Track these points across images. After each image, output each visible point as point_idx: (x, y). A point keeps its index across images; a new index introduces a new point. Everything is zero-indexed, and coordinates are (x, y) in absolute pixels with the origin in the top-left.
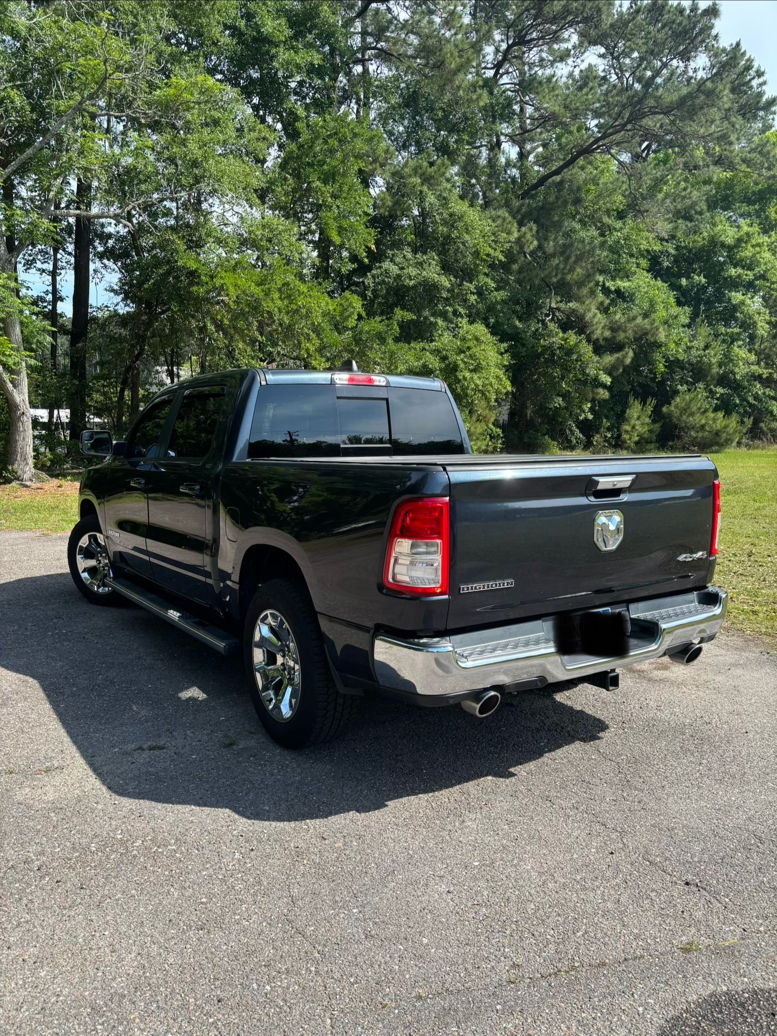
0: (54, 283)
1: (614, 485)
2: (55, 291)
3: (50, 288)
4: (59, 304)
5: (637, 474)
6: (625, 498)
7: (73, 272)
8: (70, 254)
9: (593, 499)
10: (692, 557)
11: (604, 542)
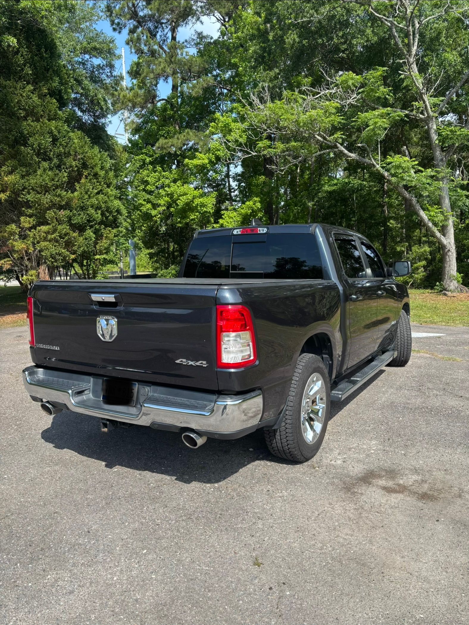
1: (103, 299)
6: (118, 308)
9: (98, 307)
10: (191, 363)
11: (103, 335)
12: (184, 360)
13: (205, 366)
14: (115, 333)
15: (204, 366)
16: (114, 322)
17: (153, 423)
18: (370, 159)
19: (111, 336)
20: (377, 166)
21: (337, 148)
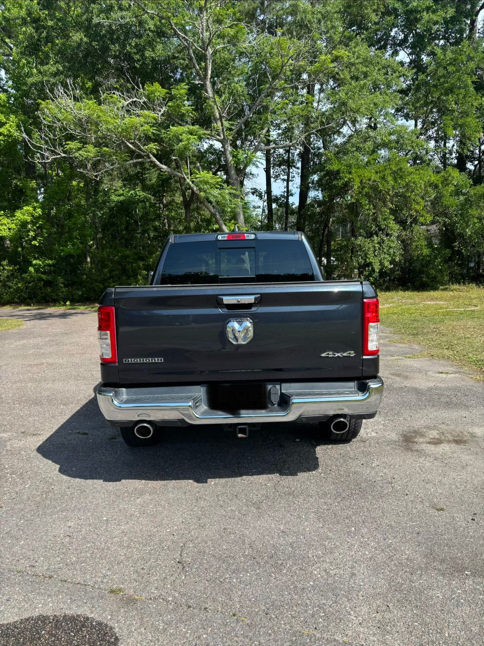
0: (287, 187)
1: (238, 301)
2: (288, 191)
3: (286, 190)
4: (290, 198)
5: (261, 294)
6: (253, 309)
7: (300, 178)
8: (298, 168)
9: (226, 310)
10: (337, 355)
11: (236, 338)
12: (331, 353)
13: (353, 355)
14: (251, 334)
15: (351, 355)
16: (248, 324)
17: (300, 418)
18: (182, 173)
19: (245, 338)
20: (188, 180)
21: (149, 158)
